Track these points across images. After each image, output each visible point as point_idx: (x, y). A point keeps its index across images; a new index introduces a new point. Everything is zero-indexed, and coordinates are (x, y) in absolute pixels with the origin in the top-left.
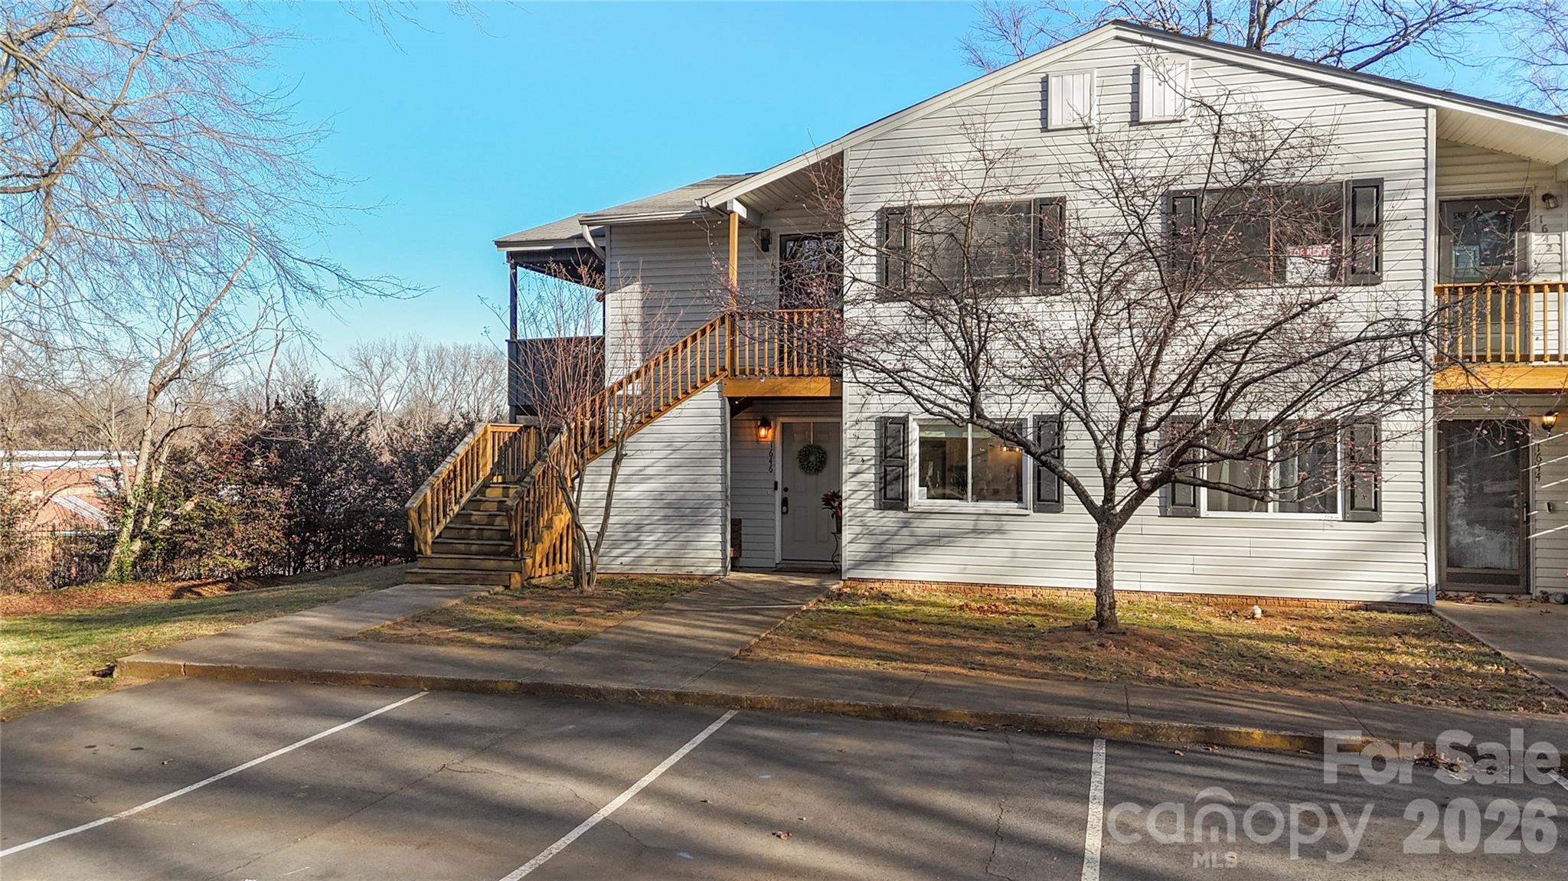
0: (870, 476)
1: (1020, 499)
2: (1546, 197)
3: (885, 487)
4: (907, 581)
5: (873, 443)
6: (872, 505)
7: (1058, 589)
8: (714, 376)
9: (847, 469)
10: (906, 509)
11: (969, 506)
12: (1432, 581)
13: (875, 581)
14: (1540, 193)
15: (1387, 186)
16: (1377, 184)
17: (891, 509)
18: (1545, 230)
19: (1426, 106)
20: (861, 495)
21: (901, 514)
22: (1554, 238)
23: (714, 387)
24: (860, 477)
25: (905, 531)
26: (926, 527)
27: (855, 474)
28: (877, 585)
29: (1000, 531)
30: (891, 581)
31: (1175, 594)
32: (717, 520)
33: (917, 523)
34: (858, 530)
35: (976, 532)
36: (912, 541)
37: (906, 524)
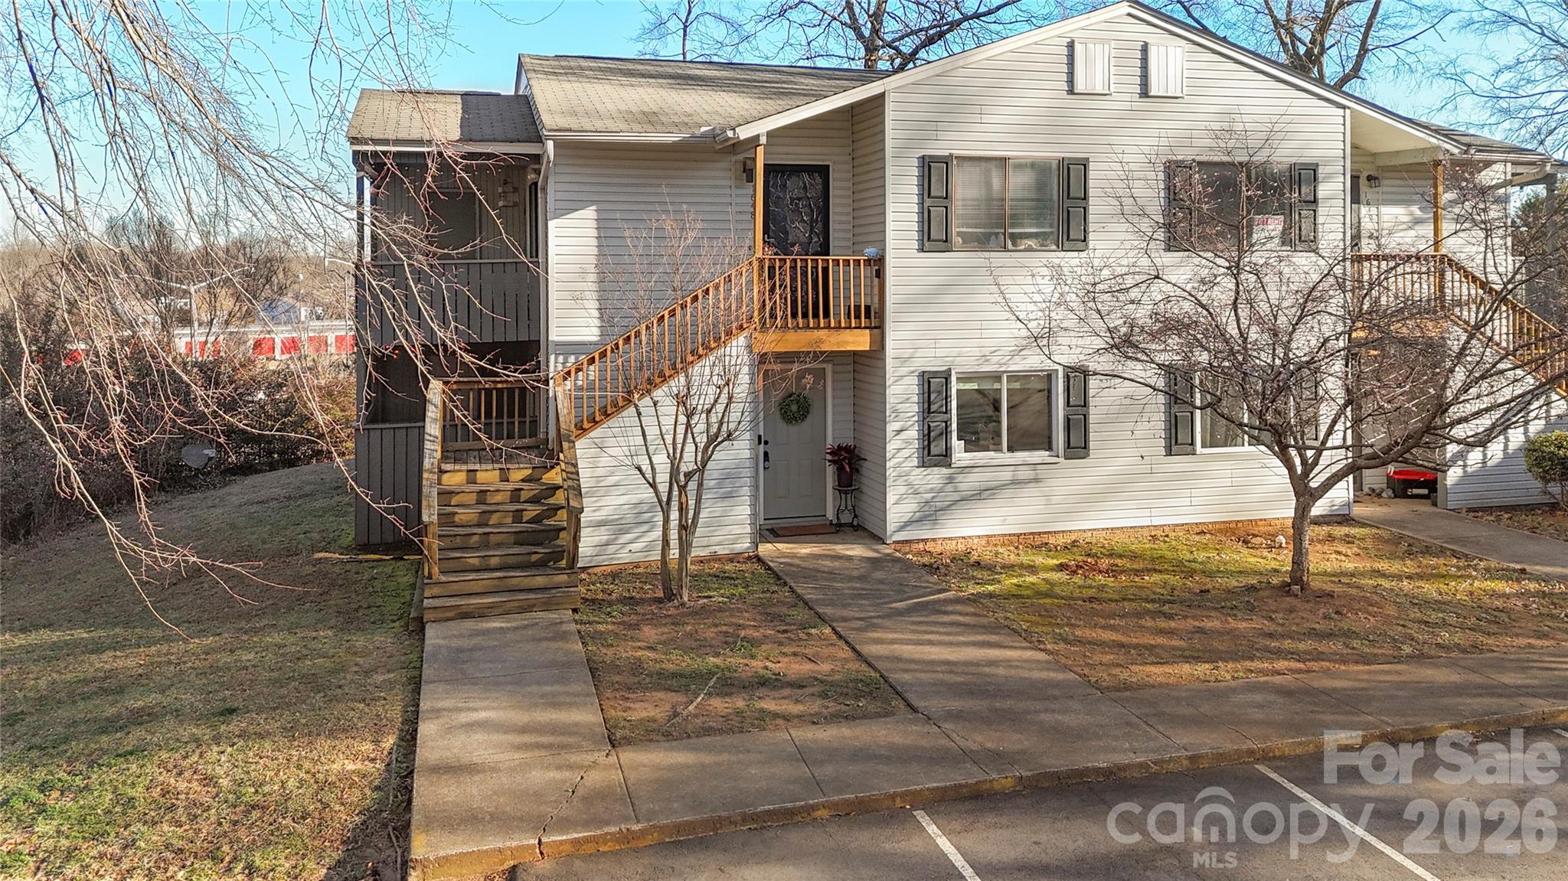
0: (913, 433)
1: (1050, 449)
2: (1369, 178)
3: (929, 445)
4: (950, 539)
5: (916, 399)
6: (916, 464)
7: (1084, 531)
8: (741, 328)
9: (892, 427)
10: (949, 466)
11: (1006, 457)
12: (1352, 496)
13: (919, 541)
14: (1365, 174)
15: (1320, 170)
16: (1314, 169)
17: (935, 466)
18: (1368, 204)
19: (1344, 107)
20: (906, 453)
21: (944, 471)
22: (1374, 210)
23: (741, 340)
24: (904, 435)
25: (949, 488)
26: (970, 482)
27: (899, 432)
28: (921, 546)
29: (1036, 480)
30: (934, 540)
31: (1177, 525)
32: (746, 491)
33: (960, 478)
34: (903, 490)
35: (1015, 483)
36: (956, 496)
37: (950, 479)
